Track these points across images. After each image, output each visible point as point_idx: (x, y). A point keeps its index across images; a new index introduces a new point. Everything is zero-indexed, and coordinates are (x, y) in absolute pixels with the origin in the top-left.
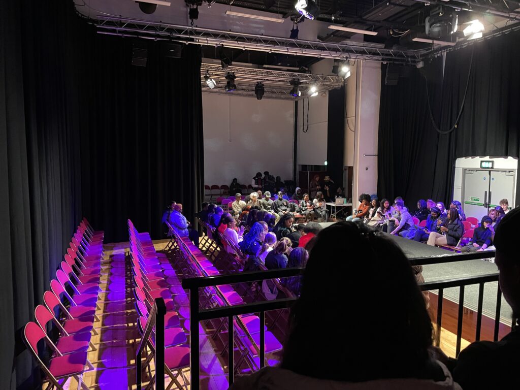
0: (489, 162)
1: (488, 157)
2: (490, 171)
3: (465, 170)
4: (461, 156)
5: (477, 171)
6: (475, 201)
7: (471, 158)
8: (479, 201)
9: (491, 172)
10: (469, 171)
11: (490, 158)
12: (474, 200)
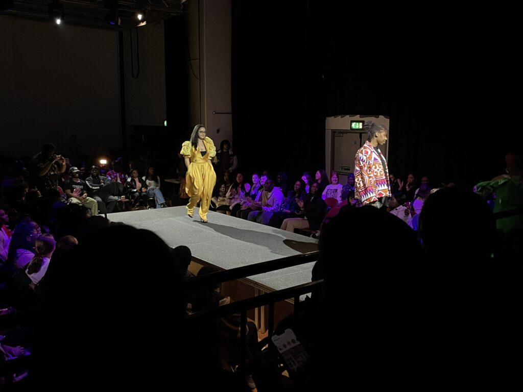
0: (359, 122)
1: (359, 116)
2: (361, 134)
3: (334, 132)
4: (330, 116)
5: (347, 133)
6: (346, 171)
7: (340, 117)
8: (349, 170)
9: (363, 134)
10: (339, 133)
11: (360, 117)
12: (345, 169)
